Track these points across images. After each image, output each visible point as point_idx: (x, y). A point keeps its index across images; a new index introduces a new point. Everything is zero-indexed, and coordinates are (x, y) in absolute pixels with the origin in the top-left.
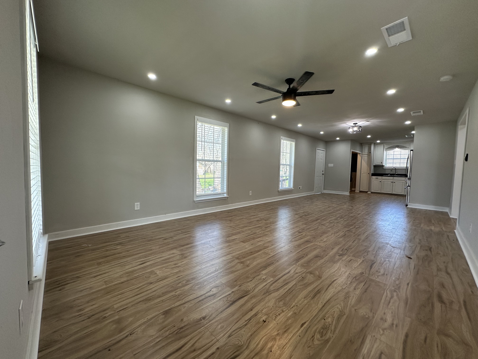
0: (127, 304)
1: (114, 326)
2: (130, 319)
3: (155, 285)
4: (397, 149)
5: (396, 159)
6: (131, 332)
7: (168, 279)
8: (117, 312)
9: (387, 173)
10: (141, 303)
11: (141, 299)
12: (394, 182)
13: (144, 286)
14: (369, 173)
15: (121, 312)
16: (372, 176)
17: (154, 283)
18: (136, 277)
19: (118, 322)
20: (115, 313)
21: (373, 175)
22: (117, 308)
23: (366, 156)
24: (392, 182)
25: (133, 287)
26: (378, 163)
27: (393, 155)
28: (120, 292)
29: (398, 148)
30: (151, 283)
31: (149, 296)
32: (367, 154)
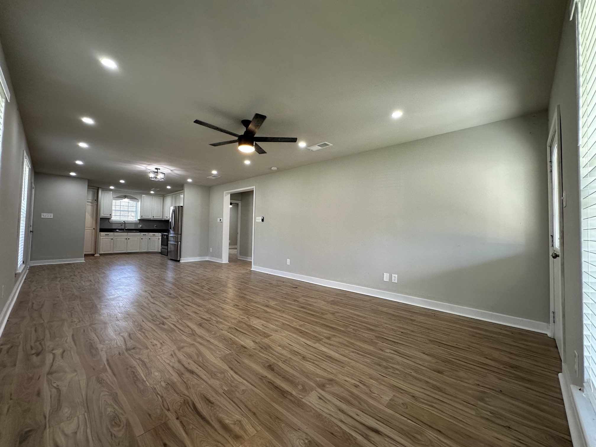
0: (460, 403)
1: (487, 399)
2: (470, 392)
3: (413, 392)
4: (126, 200)
5: (123, 211)
6: (477, 386)
7: (393, 384)
8: (476, 406)
9: (114, 227)
10: (448, 393)
11: (443, 394)
12: (129, 239)
13: (423, 401)
14: (94, 229)
15: (473, 403)
16: (100, 232)
17: (411, 394)
18: (415, 420)
19: (482, 399)
20: (479, 407)
21: (102, 230)
22: (474, 409)
23: (89, 204)
24: (126, 239)
25: (434, 413)
26: (105, 215)
27: (120, 206)
28: (454, 422)
29: (127, 198)
30: (414, 397)
31: (432, 390)
32: (90, 201)
